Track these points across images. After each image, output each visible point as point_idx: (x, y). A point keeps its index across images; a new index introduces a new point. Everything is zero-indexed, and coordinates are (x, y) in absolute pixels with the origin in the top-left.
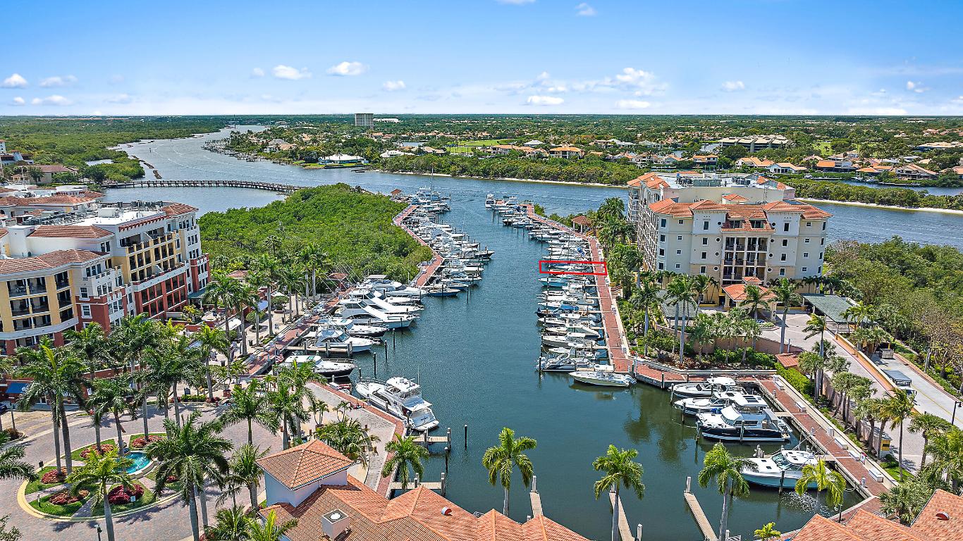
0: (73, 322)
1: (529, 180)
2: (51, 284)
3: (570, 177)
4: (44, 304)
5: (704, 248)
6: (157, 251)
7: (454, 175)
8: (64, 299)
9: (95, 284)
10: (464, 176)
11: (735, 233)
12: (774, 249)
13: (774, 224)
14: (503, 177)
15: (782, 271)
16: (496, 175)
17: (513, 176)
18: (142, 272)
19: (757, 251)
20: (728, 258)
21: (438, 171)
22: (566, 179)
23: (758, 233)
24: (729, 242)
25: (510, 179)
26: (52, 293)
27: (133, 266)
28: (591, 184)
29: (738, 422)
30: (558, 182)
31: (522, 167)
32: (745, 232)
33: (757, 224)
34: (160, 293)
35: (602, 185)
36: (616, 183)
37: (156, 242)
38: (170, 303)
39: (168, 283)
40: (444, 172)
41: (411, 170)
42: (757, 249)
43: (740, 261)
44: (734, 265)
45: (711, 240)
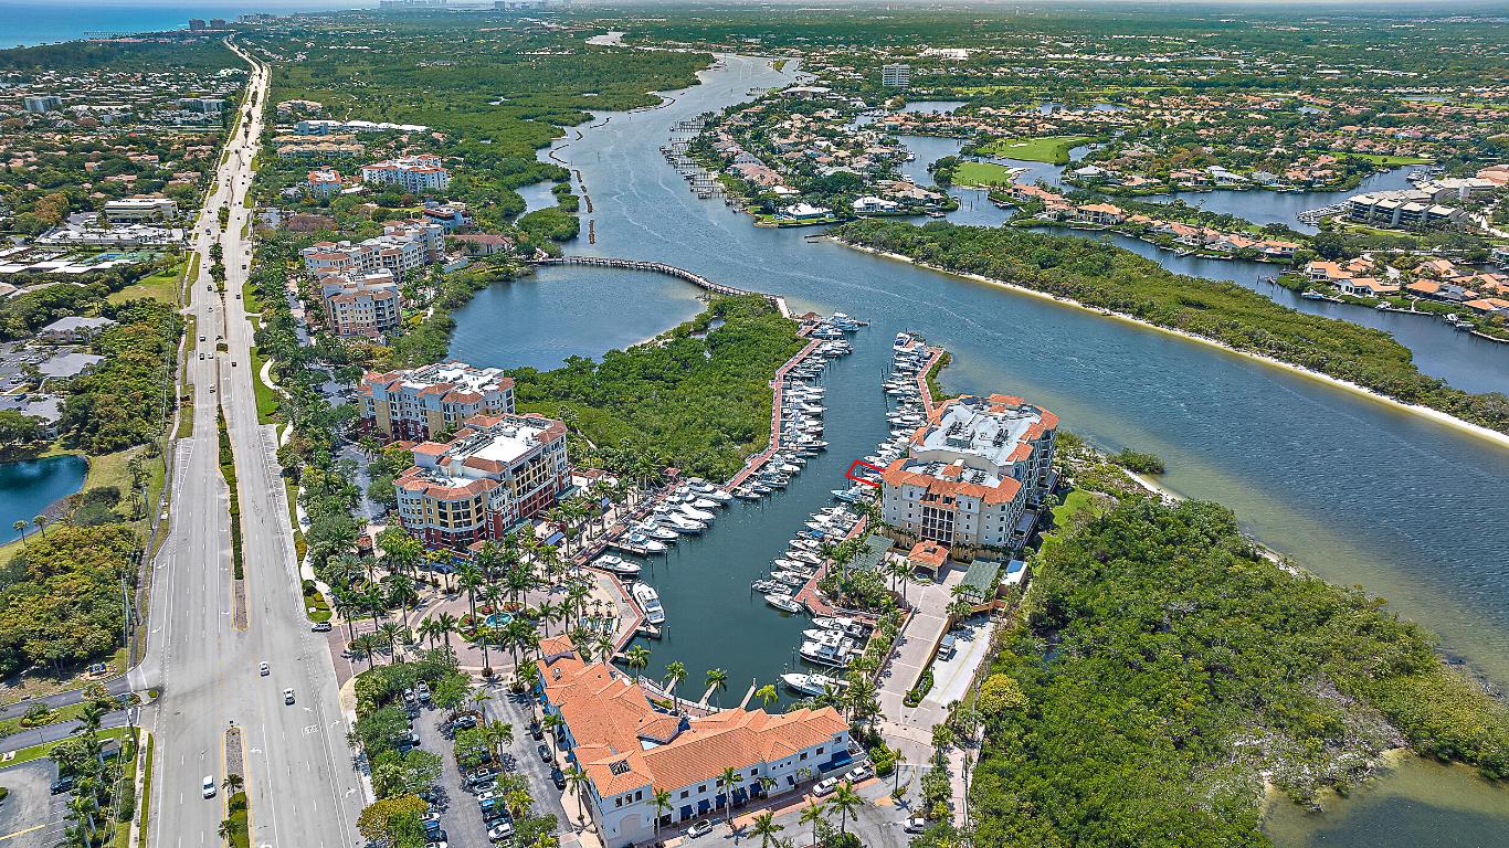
0: (483, 523)
2: (472, 503)
4: (468, 515)
5: (910, 511)
6: (534, 471)
8: (479, 510)
9: (495, 502)
11: (931, 505)
12: (959, 521)
13: (960, 502)
15: (967, 536)
18: (524, 488)
19: (946, 520)
20: (925, 521)
23: (947, 508)
24: (926, 511)
26: (472, 509)
27: (518, 486)
32: (939, 505)
33: (948, 500)
34: (534, 499)
37: (534, 466)
38: (541, 504)
39: (545, 488)
42: (946, 518)
43: (933, 525)
44: (929, 527)
45: (914, 506)
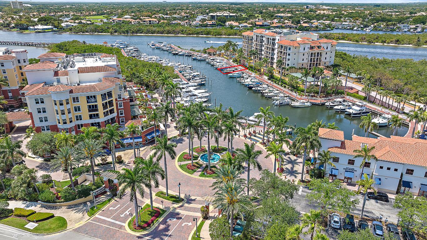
1: (150, 34)
3: (169, 32)
5: (303, 57)
7: (112, 33)
10: (116, 34)
11: (313, 51)
12: (324, 55)
13: (324, 47)
14: (136, 33)
15: (325, 63)
16: (133, 32)
17: (141, 33)
20: (311, 60)
21: (102, 32)
22: (167, 33)
23: (320, 51)
24: (311, 54)
25: (140, 34)
28: (179, 35)
29: (359, 110)
30: (164, 35)
31: (145, 29)
32: (316, 50)
33: (319, 47)
35: (184, 35)
36: (190, 34)
40: (105, 32)
41: (87, 32)
42: (319, 56)
43: (314, 61)
44: (312, 62)
45: (306, 54)
